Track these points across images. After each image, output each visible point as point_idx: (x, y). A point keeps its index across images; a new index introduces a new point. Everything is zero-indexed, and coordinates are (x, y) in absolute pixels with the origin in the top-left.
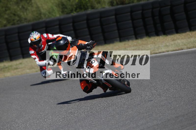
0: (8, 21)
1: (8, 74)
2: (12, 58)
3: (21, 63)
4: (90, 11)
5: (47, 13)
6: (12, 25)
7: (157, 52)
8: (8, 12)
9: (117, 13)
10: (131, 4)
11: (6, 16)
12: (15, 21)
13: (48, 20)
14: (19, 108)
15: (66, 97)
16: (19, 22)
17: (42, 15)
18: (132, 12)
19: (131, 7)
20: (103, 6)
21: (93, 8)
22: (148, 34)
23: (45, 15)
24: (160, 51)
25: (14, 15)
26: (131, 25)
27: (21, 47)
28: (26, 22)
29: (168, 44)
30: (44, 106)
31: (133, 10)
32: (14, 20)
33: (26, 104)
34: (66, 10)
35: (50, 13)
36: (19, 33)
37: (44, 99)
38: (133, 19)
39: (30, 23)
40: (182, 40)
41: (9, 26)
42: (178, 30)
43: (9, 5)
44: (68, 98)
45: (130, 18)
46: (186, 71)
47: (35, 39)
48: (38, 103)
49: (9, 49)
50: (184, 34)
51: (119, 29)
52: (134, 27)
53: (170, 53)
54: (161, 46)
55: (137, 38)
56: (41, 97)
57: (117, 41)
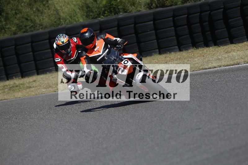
0: (19, 27)
1: (19, 95)
2: (24, 74)
3: (35, 81)
4: (121, 15)
5: (68, 17)
6: (24, 32)
7: (207, 67)
8: (18, 16)
9: (156, 17)
10: (174, 7)
11: (16, 21)
12: (28, 28)
13: (69, 26)
14: (33, 137)
15: (92, 123)
16: (33, 29)
17: (62, 20)
18: (174, 16)
19: (174, 10)
20: (139, 9)
21: (125, 11)
22: (195, 45)
23: (65, 20)
24: (210, 66)
25: (27, 19)
26: (173, 33)
27: (35, 60)
28: (42, 28)
29: (220, 57)
30: (64, 135)
31: (175, 14)
32: (26, 26)
33: (42, 132)
34: (91, 14)
35: (71, 17)
36: (32, 42)
37: (64, 127)
38: (175, 26)
39: (47, 30)
40: (238, 52)
41: (20, 34)
42: (233, 40)
43: (20, 8)
44: (95, 124)
45: (172, 24)
46: (243, 91)
47: (63, 42)
48: (57, 131)
49: (19, 63)
50: (240, 45)
51: (158, 39)
52: (178, 36)
53: (223, 68)
54: (211, 59)
55: (180, 50)
56: (61, 123)
57: (155, 53)
